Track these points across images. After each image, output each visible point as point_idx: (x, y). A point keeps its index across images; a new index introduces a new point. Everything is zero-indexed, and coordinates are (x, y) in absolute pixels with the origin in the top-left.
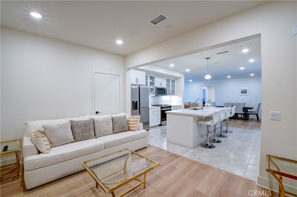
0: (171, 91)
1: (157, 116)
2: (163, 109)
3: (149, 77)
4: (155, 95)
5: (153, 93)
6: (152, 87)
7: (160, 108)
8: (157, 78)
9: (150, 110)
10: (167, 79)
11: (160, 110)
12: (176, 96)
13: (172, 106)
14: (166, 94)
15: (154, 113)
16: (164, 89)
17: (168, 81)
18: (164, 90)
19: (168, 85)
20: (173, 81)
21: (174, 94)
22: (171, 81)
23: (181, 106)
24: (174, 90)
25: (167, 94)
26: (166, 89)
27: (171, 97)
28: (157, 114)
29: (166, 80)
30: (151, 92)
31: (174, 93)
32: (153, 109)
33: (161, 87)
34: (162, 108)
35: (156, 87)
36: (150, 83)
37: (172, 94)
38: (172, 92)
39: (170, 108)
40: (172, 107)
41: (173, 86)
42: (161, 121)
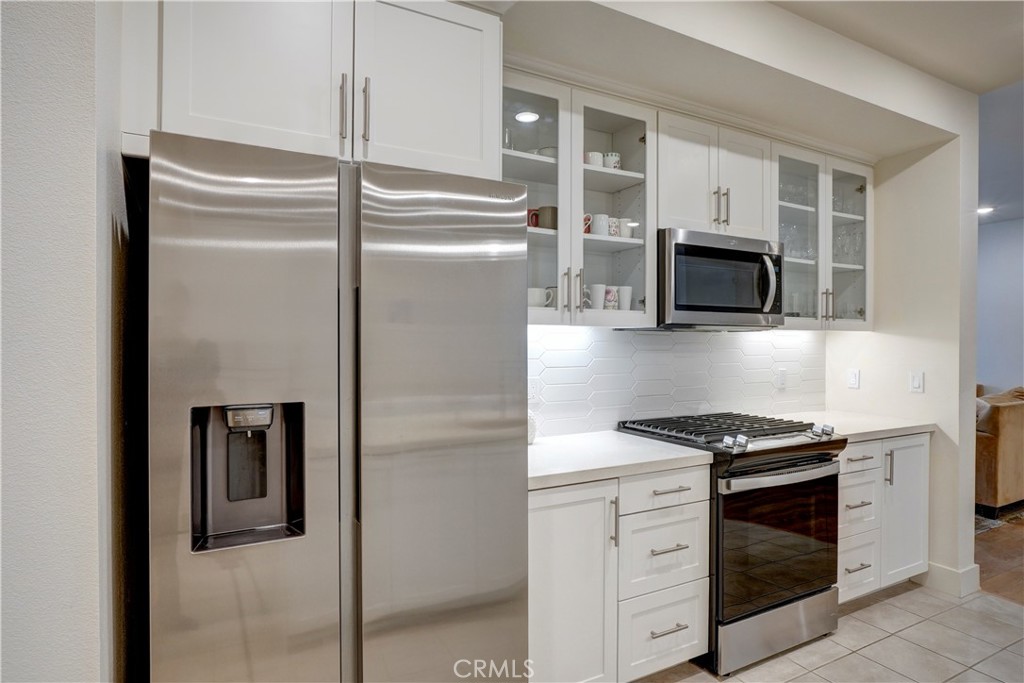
0: (825, 282)
1: (660, 570)
2: (739, 485)
3: (579, 121)
4: (647, 318)
5: (626, 292)
6: (612, 230)
7: (704, 475)
8: (675, 134)
9: (533, 500)
10: (782, 160)
11: (704, 492)
12: (875, 328)
13: (842, 443)
14: (777, 308)
15: (615, 539)
16: (756, 258)
17: (797, 179)
18: (755, 267)
19: (797, 225)
20: (851, 188)
21: (862, 313)
22: (825, 183)
23: (933, 432)
24: (864, 270)
25: (785, 308)
26: (777, 262)
27: (822, 343)
28: (664, 539)
29: (776, 166)
30: (600, 289)
31: (852, 307)
32: (609, 491)
33: (723, 230)
34: (724, 465)
35: (661, 235)
36: (593, 184)
37: (835, 317)
38: (835, 293)
39: (825, 458)
40: (842, 456)
41: (850, 233)
42: (717, 619)
